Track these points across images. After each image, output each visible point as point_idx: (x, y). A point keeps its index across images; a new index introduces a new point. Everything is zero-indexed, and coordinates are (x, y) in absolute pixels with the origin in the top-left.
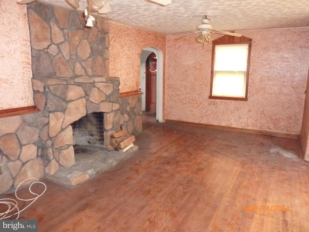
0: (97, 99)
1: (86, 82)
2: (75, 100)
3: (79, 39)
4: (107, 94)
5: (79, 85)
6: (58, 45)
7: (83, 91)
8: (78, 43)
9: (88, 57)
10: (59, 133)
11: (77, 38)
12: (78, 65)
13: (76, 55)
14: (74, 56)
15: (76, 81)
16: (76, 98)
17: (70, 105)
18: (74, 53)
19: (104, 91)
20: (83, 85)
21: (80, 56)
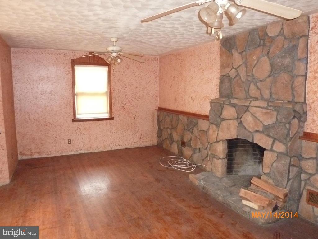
0: (251, 126)
1: (240, 104)
2: (228, 120)
3: (257, 58)
4: (266, 124)
5: (234, 106)
6: (236, 69)
7: (236, 113)
8: (255, 62)
9: (267, 76)
10: (214, 143)
11: (254, 58)
12: (252, 86)
13: (253, 75)
14: (250, 77)
15: (232, 102)
16: (230, 118)
17: (224, 123)
18: (250, 74)
19: (261, 119)
20: (237, 108)
21: (257, 76)
